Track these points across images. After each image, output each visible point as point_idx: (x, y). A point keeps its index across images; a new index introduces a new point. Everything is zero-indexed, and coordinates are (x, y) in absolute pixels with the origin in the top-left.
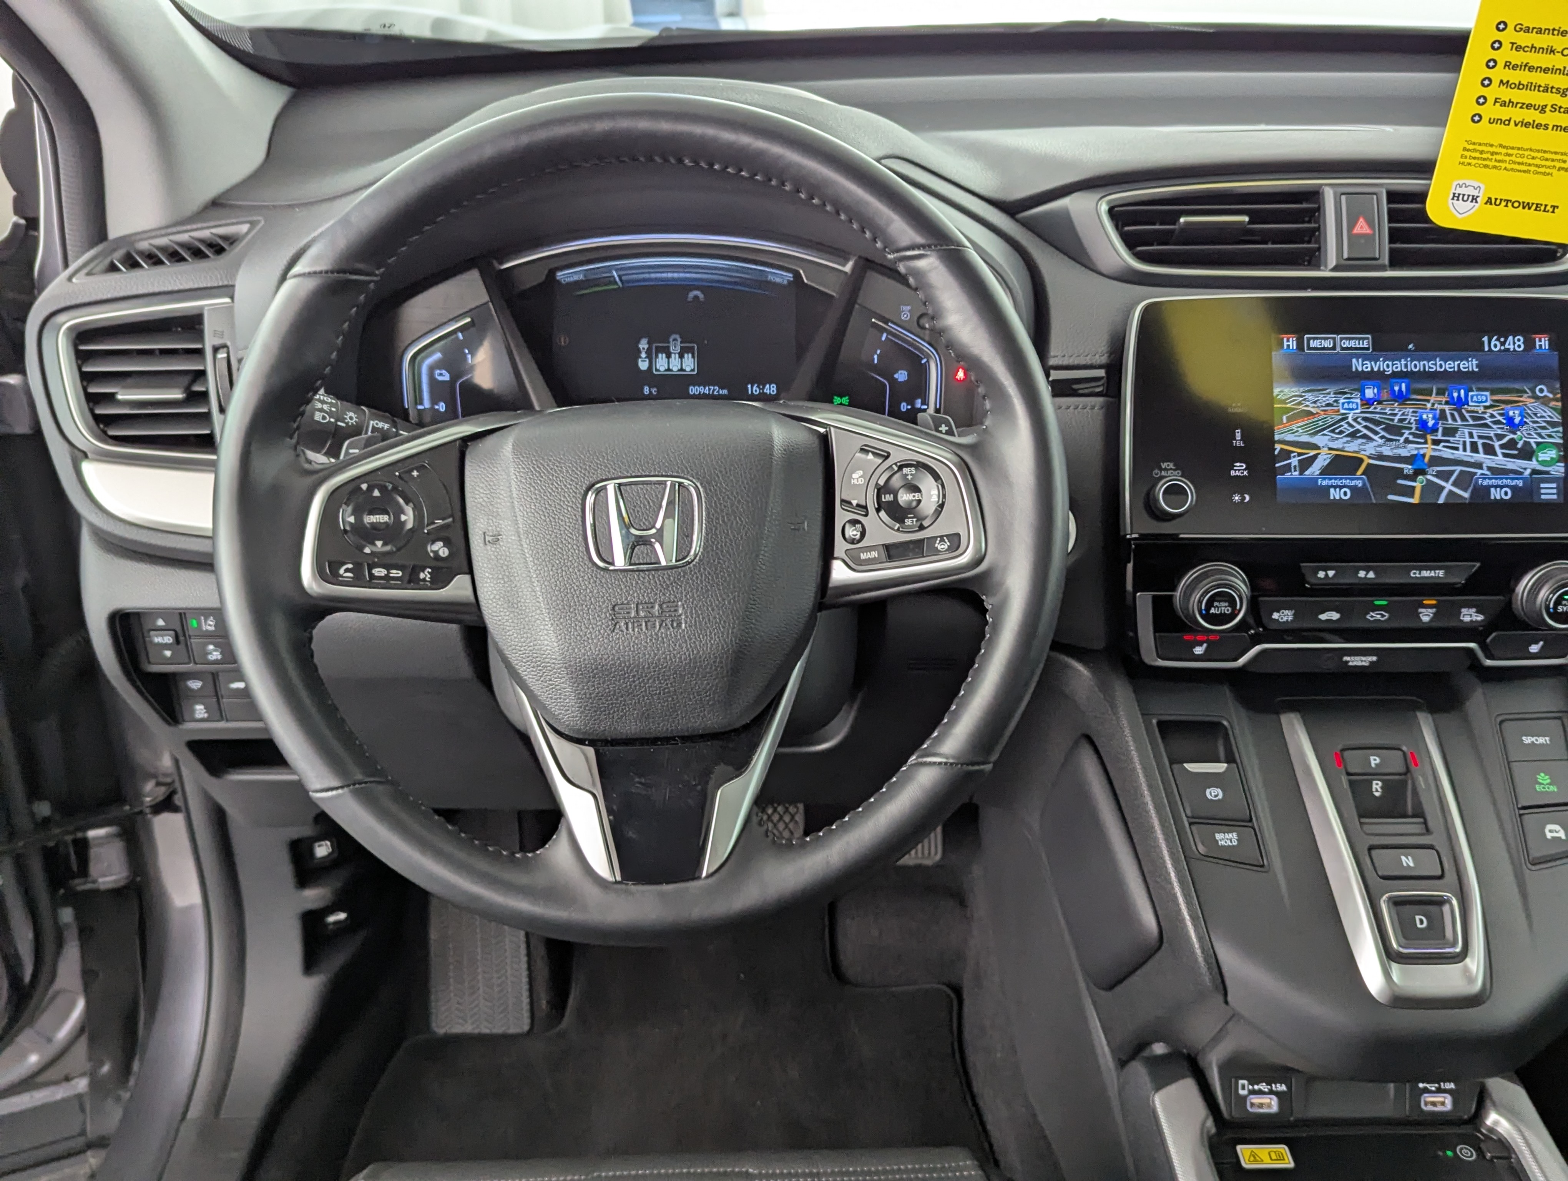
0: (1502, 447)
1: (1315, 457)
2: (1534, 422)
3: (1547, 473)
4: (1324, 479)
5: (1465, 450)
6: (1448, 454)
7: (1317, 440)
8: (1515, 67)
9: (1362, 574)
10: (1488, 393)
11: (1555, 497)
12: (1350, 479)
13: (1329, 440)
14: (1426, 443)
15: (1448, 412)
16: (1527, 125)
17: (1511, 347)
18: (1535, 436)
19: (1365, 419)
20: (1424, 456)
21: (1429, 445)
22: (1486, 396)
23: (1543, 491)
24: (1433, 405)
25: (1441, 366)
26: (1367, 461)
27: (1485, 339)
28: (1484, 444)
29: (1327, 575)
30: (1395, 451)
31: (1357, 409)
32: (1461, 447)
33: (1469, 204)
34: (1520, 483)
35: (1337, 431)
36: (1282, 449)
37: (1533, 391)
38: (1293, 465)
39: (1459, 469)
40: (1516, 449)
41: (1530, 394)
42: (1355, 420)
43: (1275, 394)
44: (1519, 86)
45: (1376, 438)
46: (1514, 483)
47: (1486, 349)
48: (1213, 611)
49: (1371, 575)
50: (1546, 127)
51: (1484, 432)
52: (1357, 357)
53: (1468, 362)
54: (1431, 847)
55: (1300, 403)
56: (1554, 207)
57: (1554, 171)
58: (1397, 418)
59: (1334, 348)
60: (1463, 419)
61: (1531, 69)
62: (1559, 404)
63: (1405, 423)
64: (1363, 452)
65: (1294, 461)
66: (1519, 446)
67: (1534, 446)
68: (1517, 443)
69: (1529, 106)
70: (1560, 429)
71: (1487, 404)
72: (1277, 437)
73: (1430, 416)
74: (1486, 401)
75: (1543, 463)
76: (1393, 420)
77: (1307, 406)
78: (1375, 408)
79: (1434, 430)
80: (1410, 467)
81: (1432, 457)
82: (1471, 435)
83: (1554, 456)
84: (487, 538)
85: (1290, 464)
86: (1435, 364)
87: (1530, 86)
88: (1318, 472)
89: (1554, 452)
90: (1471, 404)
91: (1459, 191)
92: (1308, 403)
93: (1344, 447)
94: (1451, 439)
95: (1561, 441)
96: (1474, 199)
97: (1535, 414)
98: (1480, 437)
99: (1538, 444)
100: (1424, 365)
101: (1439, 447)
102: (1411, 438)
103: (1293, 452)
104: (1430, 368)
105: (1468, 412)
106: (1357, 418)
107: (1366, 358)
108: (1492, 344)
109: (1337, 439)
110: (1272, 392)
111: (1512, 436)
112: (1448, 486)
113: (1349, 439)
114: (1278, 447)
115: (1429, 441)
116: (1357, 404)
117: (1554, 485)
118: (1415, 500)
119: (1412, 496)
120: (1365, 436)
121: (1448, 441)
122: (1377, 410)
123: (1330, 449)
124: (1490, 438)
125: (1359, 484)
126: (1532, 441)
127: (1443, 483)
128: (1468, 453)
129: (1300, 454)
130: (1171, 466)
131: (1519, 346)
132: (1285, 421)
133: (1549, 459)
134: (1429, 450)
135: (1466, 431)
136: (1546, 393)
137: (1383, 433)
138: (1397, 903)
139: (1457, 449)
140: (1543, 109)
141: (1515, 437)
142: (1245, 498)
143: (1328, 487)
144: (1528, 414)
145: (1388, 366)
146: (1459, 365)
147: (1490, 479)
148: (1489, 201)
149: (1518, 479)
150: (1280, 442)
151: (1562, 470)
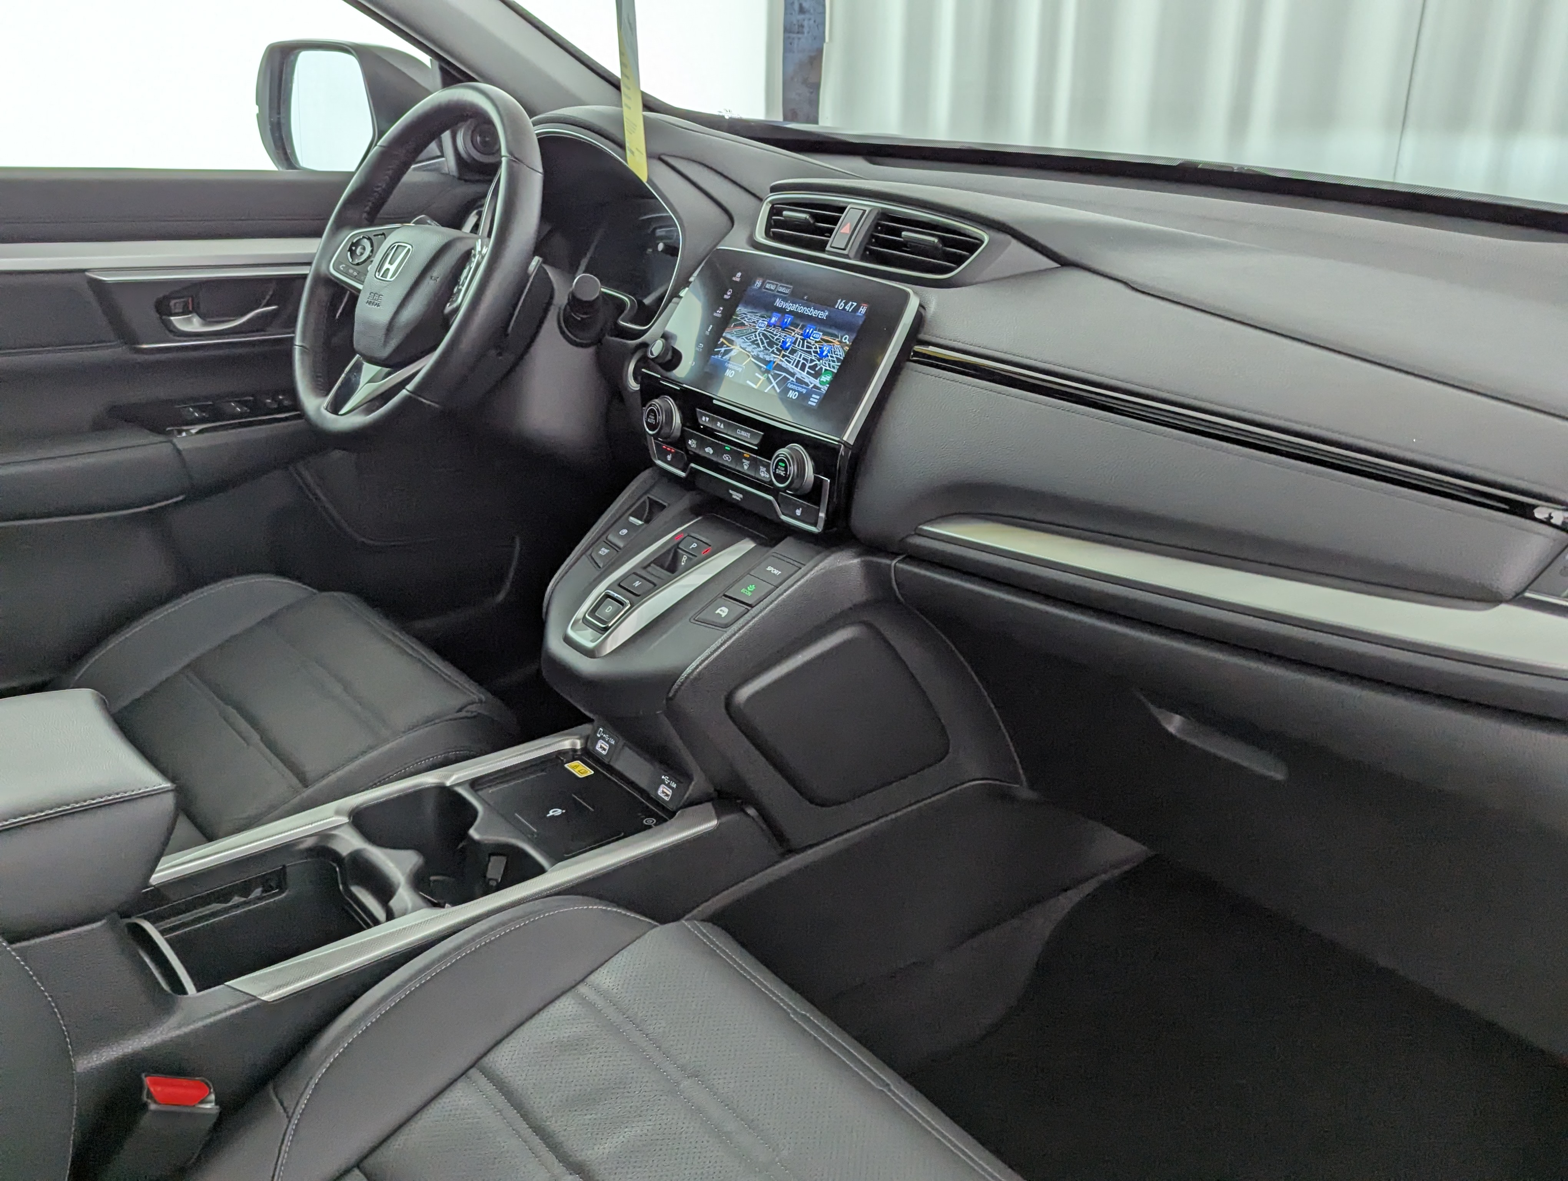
0: (809, 367)
2: (832, 357)
3: (819, 389)
6: (785, 364)
7: (738, 340)
9: (719, 424)
10: (821, 334)
11: (815, 404)
13: (743, 342)
14: (780, 355)
15: (799, 340)
18: (827, 365)
19: (764, 335)
20: (774, 362)
21: (780, 357)
23: (811, 399)
26: (751, 358)
27: (839, 301)
28: (803, 363)
29: (705, 420)
31: (764, 327)
32: (792, 362)
34: (804, 391)
35: (748, 338)
37: (842, 338)
39: (784, 374)
40: (815, 371)
41: (839, 339)
42: (759, 333)
45: (761, 346)
46: (802, 390)
47: (836, 307)
48: (649, 420)
49: (722, 426)
52: (780, 297)
55: (743, 318)
58: (776, 337)
59: (774, 290)
62: (848, 348)
65: (723, 350)
66: (817, 369)
67: (823, 371)
68: (817, 367)
70: (840, 364)
71: (818, 340)
72: (724, 335)
74: (818, 338)
75: (821, 382)
76: (773, 338)
77: (745, 320)
79: (787, 349)
80: (766, 367)
81: (778, 364)
83: (829, 380)
86: (809, 311)
89: (830, 377)
93: (746, 348)
94: (791, 356)
95: (836, 371)
97: (835, 352)
99: (826, 370)
101: (784, 360)
102: (775, 351)
103: (725, 344)
105: (807, 342)
106: (761, 332)
107: (785, 299)
108: (841, 305)
109: (746, 342)
111: (817, 362)
112: (775, 384)
113: (751, 344)
114: (722, 340)
117: (818, 397)
121: (789, 357)
125: (740, 370)
126: (824, 367)
128: (793, 367)
132: (732, 327)
133: (825, 381)
134: (779, 360)
135: (801, 354)
136: (846, 340)
137: (766, 344)
139: (789, 362)
147: (794, 385)
149: (805, 388)
150: (725, 338)
151: (826, 388)
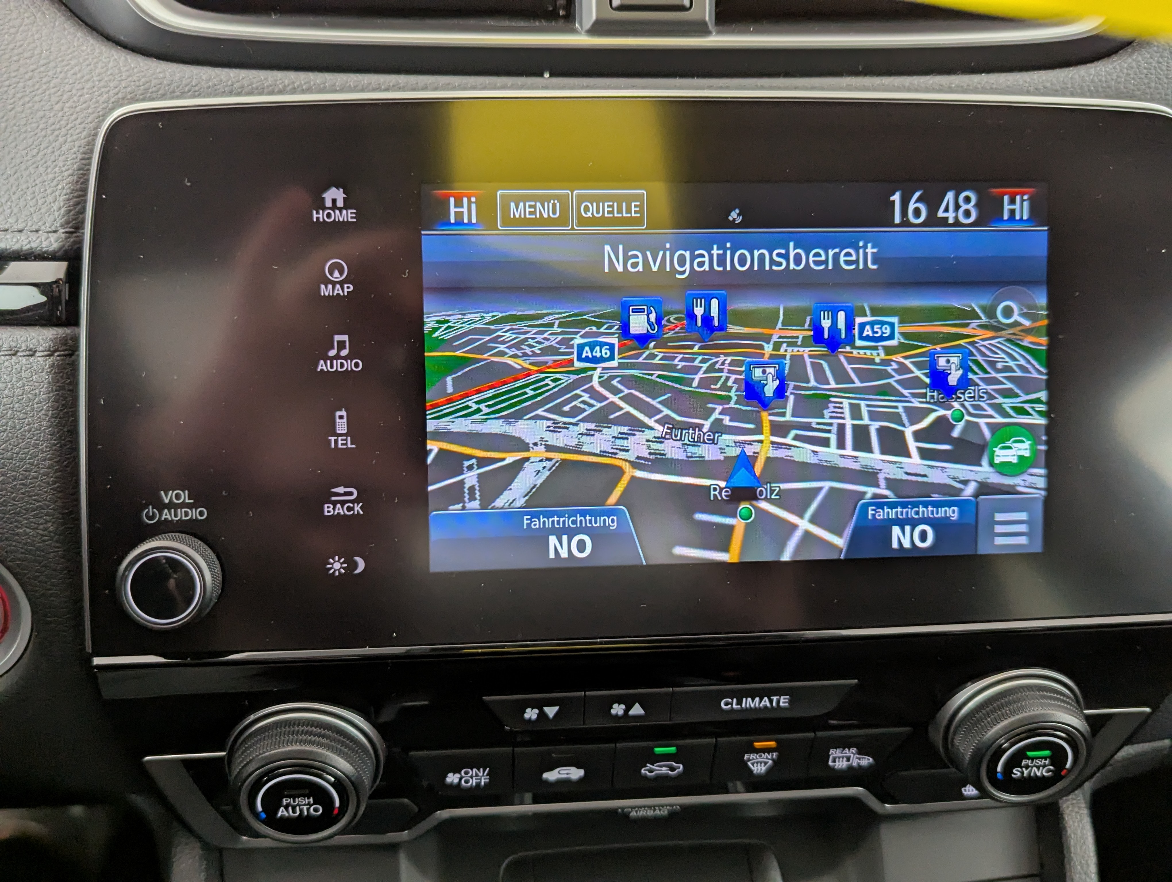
0: (918, 436)
1: (518, 466)
2: (989, 381)
3: (1011, 490)
4: (536, 515)
5: (841, 445)
6: (804, 453)
7: (521, 429)
9: (618, 709)
10: (895, 320)
11: (1023, 540)
12: (592, 513)
13: (548, 429)
14: (759, 431)
15: (808, 361)
17: (951, 216)
18: (991, 412)
19: (626, 381)
21: (767, 437)
22: (892, 325)
23: (998, 529)
24: (777, 346)
25: (798, 260)
26: (630, 472)
27: (896, 198)
28: (881, 431)
29: (542, 715)
30: (691, 449)
31: (612, 358)
32: (833, 438)
34: (953, 513)
35: (566, 409)
36: (441, 451)
37: (990, 313)
38: (467, 486)
39: (827, 485)
40: (949, 440)
41: (984, 320)
42: (605, 383)
43: (427, 328)
45: (650, 422)
46: (941, 513)
47: (897, 220)
48: (282, 812)
49: (637, 710)
51: (884, 404)
52: (615, 240)
53: (857, 249)
55: (484, 349)
58: (697, 378)
59: (563, 220)
60: (841, 376)
62: (1044, 340)
63: (716, 389)
64: (621, 455)
65: (470, 478)
66: (956, 434)
67: (987, 433)
68: (952, 427)
70: (1043, 395)
71: (894, 343)
72: (431, 426)
73: (771, 370)
74: (891, 337)
75: (1003, 469)
77: (502, 354)
78: (652, 356)
79: (778, 402)
80: (723, 484)
81: (770, 460)
82: (856, 412)
83: (1027, 454)
85: (462, 482)
86: (786, 257)
88: (521, 502)
89: (1027, 444)
90: (859, 343)
92: (502, 348)
93: (580, 444)
94: (814, 421)
95: (1042, 421)
97: (992, 364)
98: (873, 416)
99: (994, 428)
100: (762, 257)
101: (788, 440)
102: (727, 420)
103: (469, 457)
104: (772, 262)
105: (851, 360)
106: (614, 377)
107: (633, 242)
108: (909, 209)
109: (566, 426)
110: (422, 324)
111: (941, 412)
112: (804, 524)
113: (592, 426)
114: (433, 447)
115: (766, 428)
116: (611, 347)
117: (1023, 516)
118: (731, 556)
119: (726, 549)
120: (628, 420)
121: (807, 427)
122: (656, 361)
123: (550, 448)
124: (896, 418)
125: (613, 524)
126: (982, 421)
127: (792, 518)
128: (849, 451)
129: (482, 462)
130: (185, 497)
131: (967, 214)
132: (450, 390)
133: (1015, 460)
134: (764, 446)
135: (846, 402)
136: (1016, 317)
137: (666, 411)
139: (825, 443)
141: (948, 413)
142: (356, 565)
143: (544, 533)
144: (977, 363)
145: (682, 261)
146: (836, 257)
147: (892, 506)
149: (950, 504)
150: (439, 436)
151: (1041, 483)
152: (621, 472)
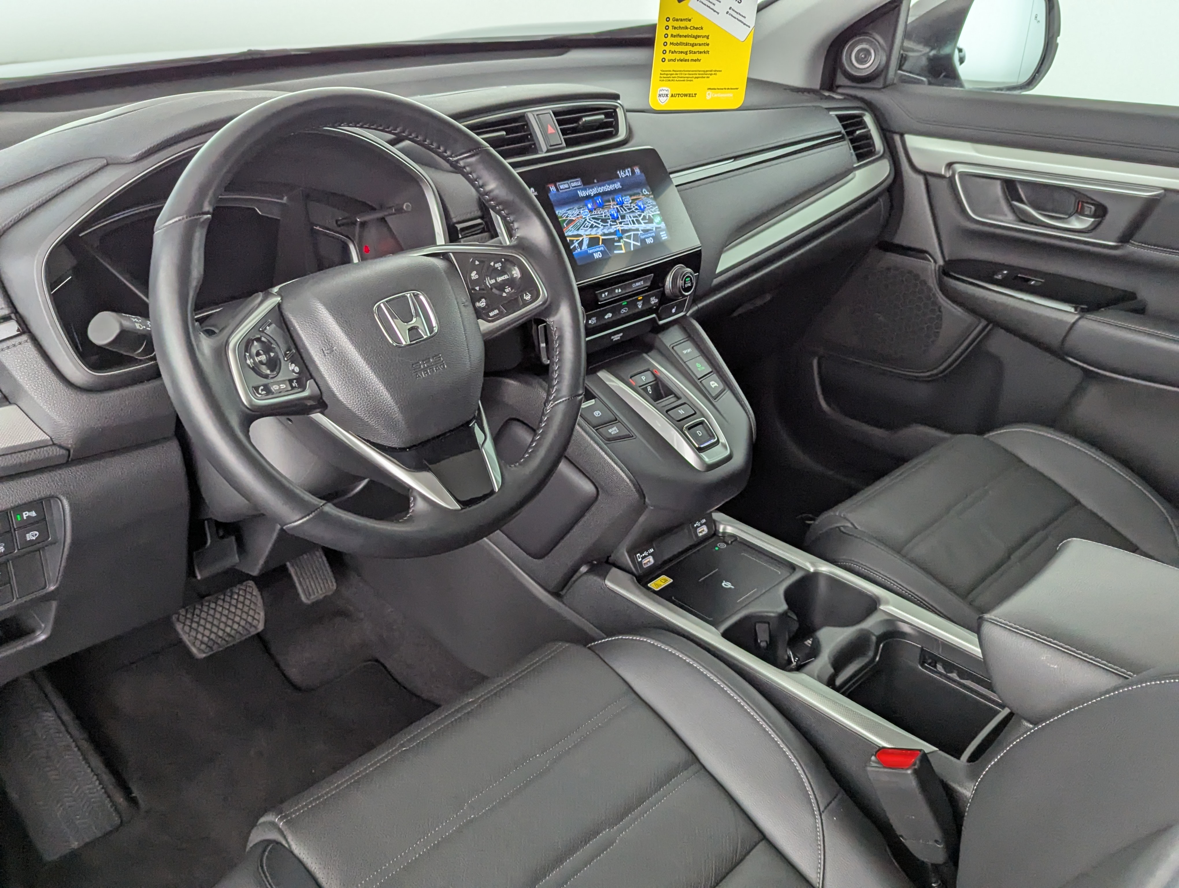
0: (642, 220)
1: (583, 240)
2: (648, 206)
3: (660, 227)
4: (590, 250)
5: (631, 224)
6: (626, 227)
7: (580, 232)
8: (675, 36)
9: (617, 291)
10: (628, 197)
12: (598, 247)
13: (585, 231)
14: (617, 224)
15: (619, 208)
16: (681, 60)
17: (628, 175)
18: (651, 212)
19: (593, 218)
20: (619, 230)
21: (619, 225)
23: (662, 236)
24: (613, 206)
26: (601, 238)
27: (619, 172)
28: (636, 220)
29: (605, 296)
30: (608, 230)
31: (588, 214)
33: (665, 98)
34: (654, 234)
35: (585, 226)
36: (570, 239)
37: (642, 192)
39: (632, 233)
40: (647, 220)
41: (642, 194)
42: (590, 220)
43: (557, 214)
44: (677, 44)
45: (600, 226)
46: (652, 235)
47: (620, 177)
49: (620, 290)
50: (688, 60)
51: (634, 214)
52: (579, 189)
53: (617, 184)
54: (685, 403)
55: (567, 217)
56: (695, 94)
57: (693, 79)
58: (603, 215)
59: (569, 187)
60: (625, 210)
61: (680, 36)
62: (653, 196)
63: (607, 217)
64: (598, 234)
65: (576, 244)
66: (647, 218)
67: (652, 217)
69: (682, 52)
70: (657, 207)
71: (630, 202)
72: (566, 234)
73: (614, 211)
74: (629, 200)
75: (657, 223)
77: (571, 217)
78: (594, 212)
79: (618, 218)
80: (616, 236)
81: (621, 230)
82: (630, 217)
83: (660, 220)
84: (325, 352)
85: (575, 246)
87: (681, 44)
88: (586, 247)
90: (625, 203)
91: (661, 93)
93: (591, 233)
94: (625, 220)
95: (659, 213)
96: (667, 95)
97: (647, 203)
98: (634, 217)
99: (653, 215)
100: (603, 189)
101: (623, 225)
102: (611, 223)
103: (574, 240)
104: (605, 189)
105: (625, 207)
106: (590, 218)
107: (582, 189)
108: (621, 174)
109: (587, 230)
111: (643, 214)
112: (632, 242)
113: (591, 229)
114: (568, 239)
116: (587, 212)
117: (665, 232)
118: (623, 251)
120: (596, 226)
121: (624, 222)
123: (586, 235)
124: (637, 217)
125: (602, 248)
126: (650, 215)
127: (630, 241)
128: (633, 225)
129: (577, 240)
132: (566, 226)
133: (658, 221)
134: (619, 227)
135: (628, 215)
136: (647, 193)
137: (601, 223)
138: (689, 428)
139: (628, 224)
140: (686, 53)
143: (592, 254)
144: (644, 203)
145: (591, 192)
146: (614, 186)
147: (644, 235)
148: (672, 96)
150: (568, 236)
152: (599, 238)
